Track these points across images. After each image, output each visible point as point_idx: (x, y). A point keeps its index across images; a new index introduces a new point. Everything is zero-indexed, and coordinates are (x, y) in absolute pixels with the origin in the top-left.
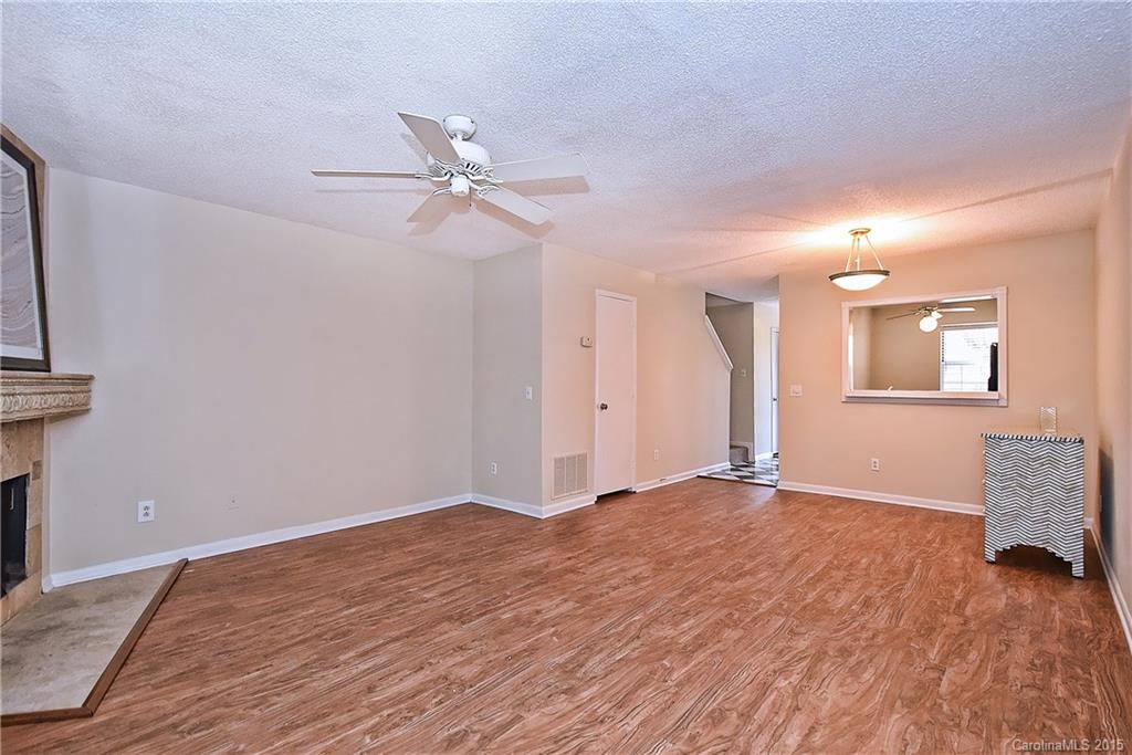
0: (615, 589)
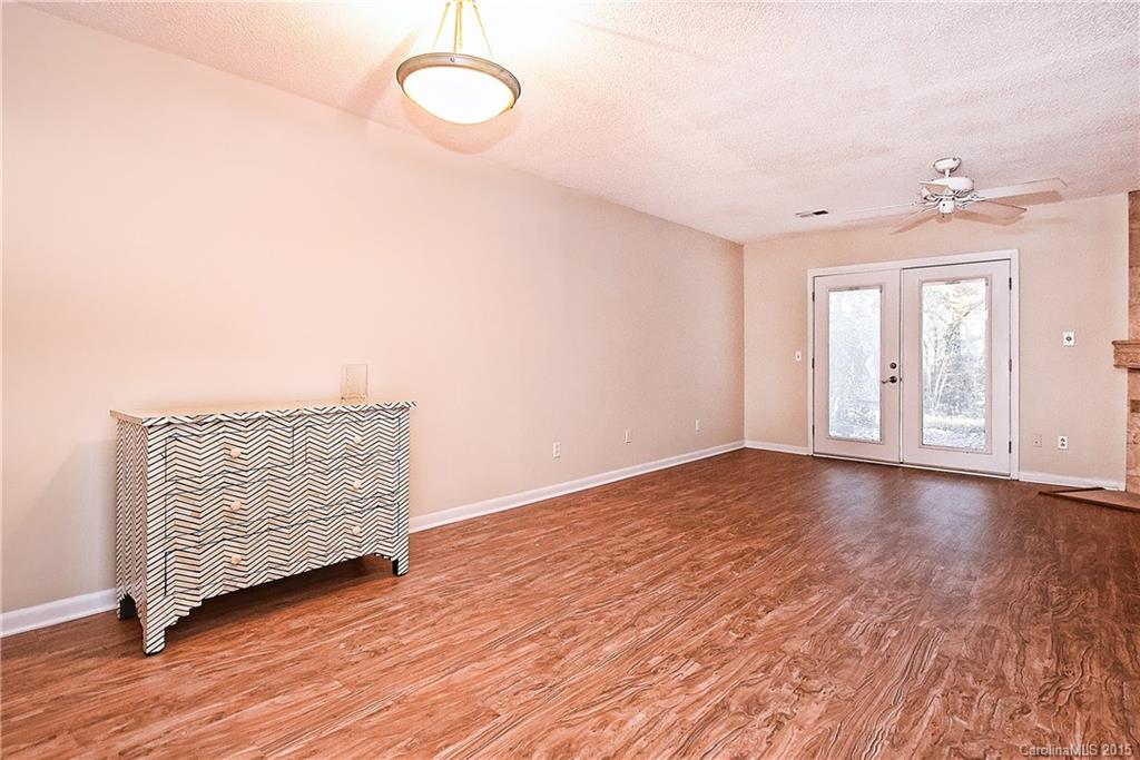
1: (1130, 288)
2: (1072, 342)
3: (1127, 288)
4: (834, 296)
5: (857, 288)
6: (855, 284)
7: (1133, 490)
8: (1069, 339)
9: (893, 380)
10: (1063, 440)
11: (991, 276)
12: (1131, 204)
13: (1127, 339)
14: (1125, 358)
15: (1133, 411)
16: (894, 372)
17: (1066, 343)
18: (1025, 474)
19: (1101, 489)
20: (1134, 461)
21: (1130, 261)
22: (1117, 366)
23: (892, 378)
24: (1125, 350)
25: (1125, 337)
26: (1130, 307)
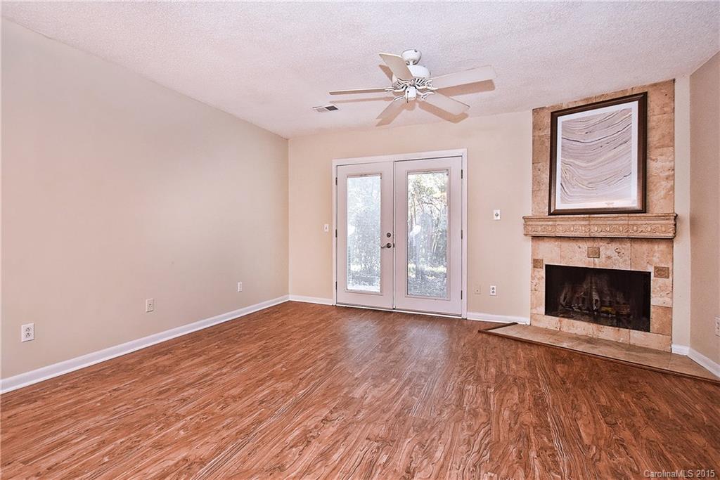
0: (325, 420)
1: (533, 179)
2: (499, 218)
3: (531, 179)
4: (350, 180)
5: (365, 175)
6: (364, 172)
7: (535, 324)
8: (497, 215)
9: (388, 246)
10: (493, 288)
11: (450, 168)
12: (534, 118)
13: (531, 215)
14: (530, 229)
15: (534, 267)
16: (389, 240)
17: (495, 218)
18: (471, 313)
19: (516, 323)
20: (535, 302)
21: (533, 160)
22: (526, 235)
23: (388, 244)
24: (531, 223)
25: (529, 214)
26: (533, 192)
